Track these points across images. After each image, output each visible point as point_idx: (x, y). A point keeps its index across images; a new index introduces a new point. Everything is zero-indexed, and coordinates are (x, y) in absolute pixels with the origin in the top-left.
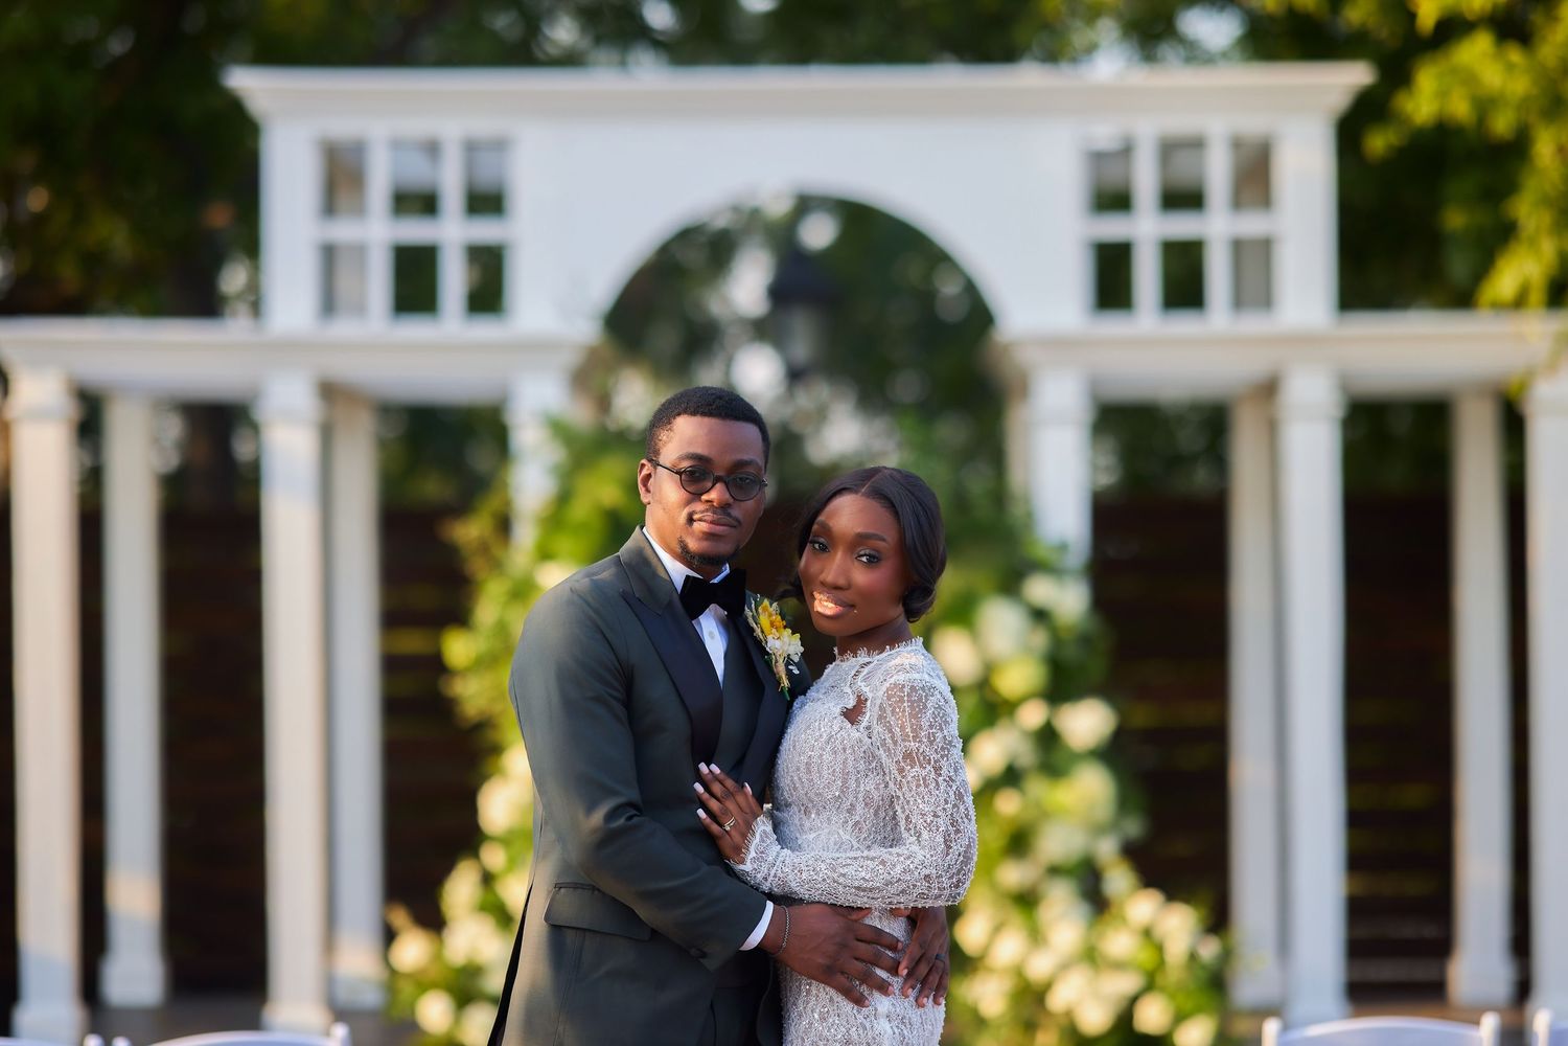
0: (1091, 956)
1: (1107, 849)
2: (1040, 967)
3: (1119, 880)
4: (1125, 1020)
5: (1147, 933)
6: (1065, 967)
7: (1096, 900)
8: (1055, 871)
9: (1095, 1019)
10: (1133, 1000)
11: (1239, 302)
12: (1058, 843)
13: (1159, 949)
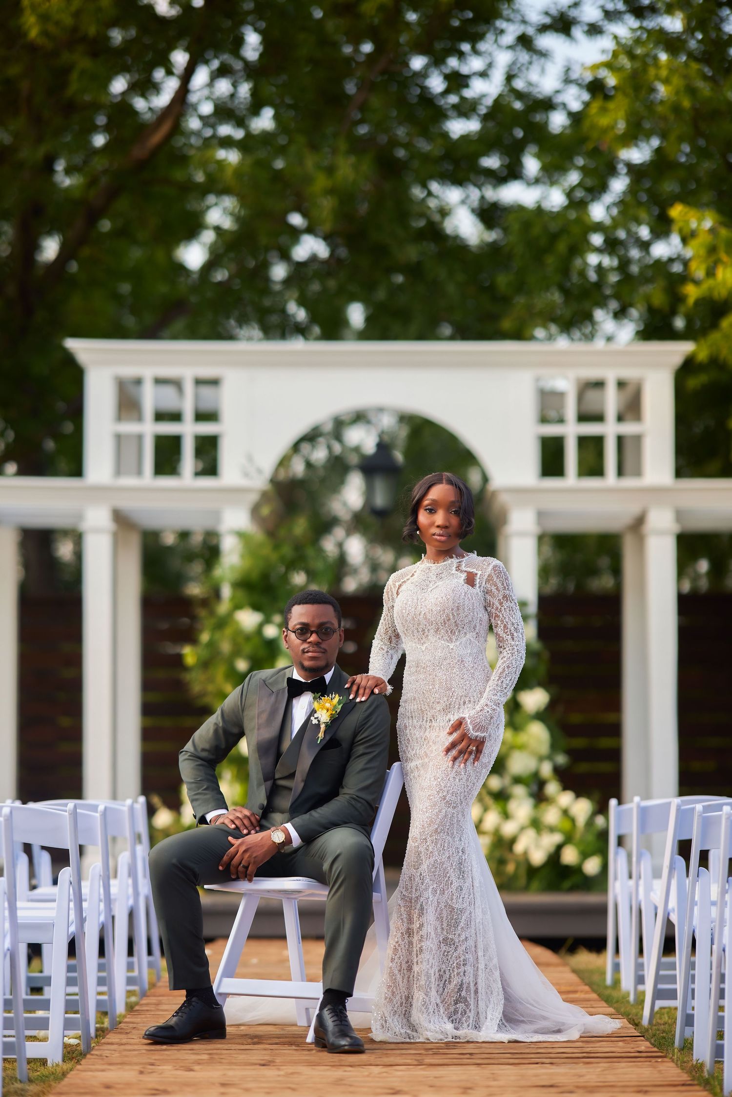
0: (536, 824)
1: (546, 770)
2: (509, 829)
3: (552, 788)
4: (555, 857)
5: (565, 812)
6: (522, 829)
7: (539, 797)
8: (517, 780)
9: (538, 857)
10: (559, 848)
11: (621, 472)
12: (520, 764)
13: (573, 821)
